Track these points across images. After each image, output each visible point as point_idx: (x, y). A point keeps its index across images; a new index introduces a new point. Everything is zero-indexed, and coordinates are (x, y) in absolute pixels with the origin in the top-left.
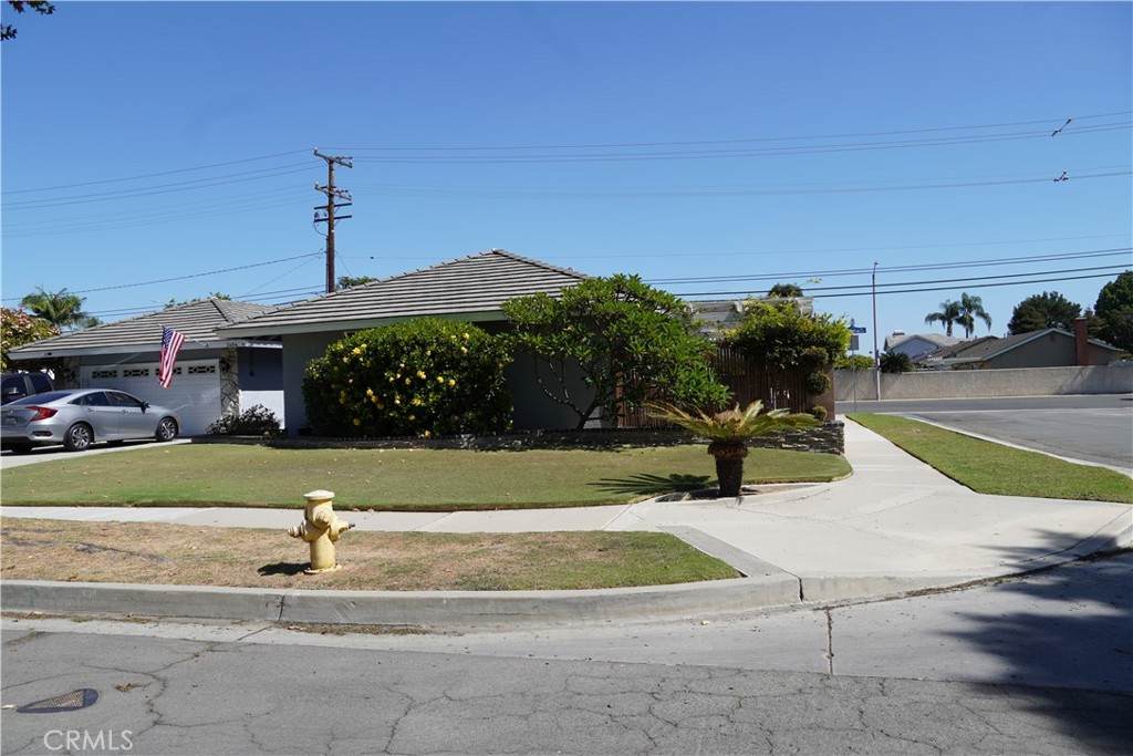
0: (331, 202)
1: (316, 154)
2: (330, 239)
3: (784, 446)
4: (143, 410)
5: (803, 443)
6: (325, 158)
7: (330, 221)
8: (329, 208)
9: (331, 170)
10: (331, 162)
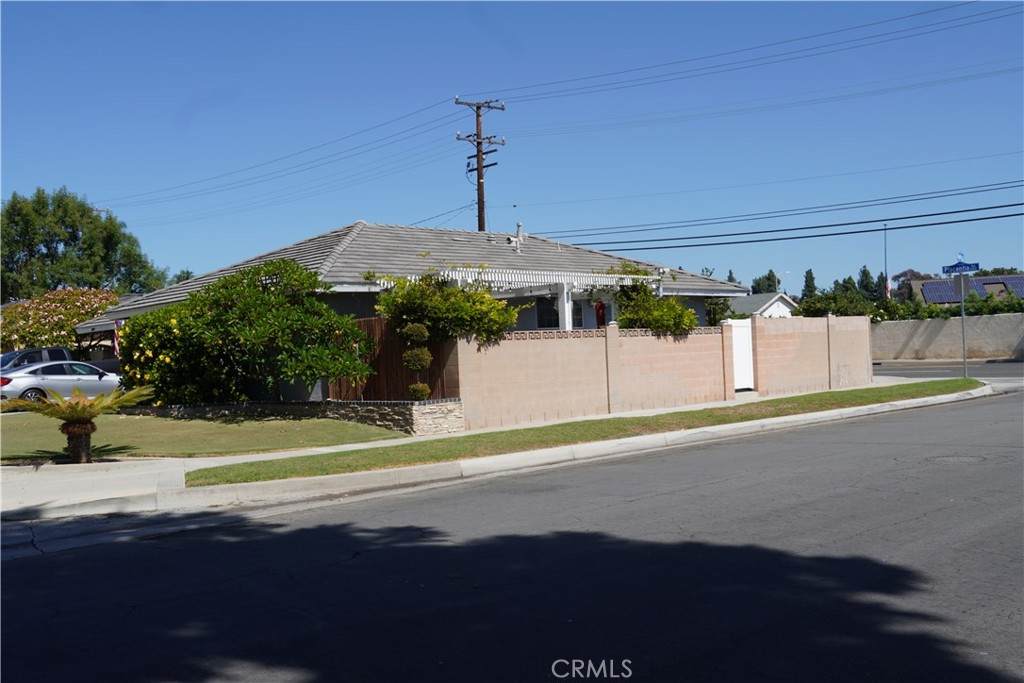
0: (479, 151)
1: (457, 102)
2: (480, 187)
3: (378, 423)
4: (100, 378)
5: (388, 421)
6: (469, 105)
7: (480, 170)
8: (479, 155)
9: (478, 116)
10: (479, 108)
